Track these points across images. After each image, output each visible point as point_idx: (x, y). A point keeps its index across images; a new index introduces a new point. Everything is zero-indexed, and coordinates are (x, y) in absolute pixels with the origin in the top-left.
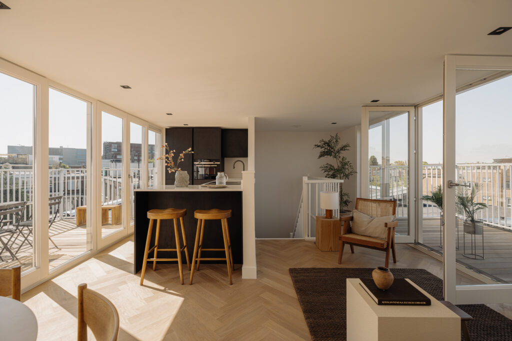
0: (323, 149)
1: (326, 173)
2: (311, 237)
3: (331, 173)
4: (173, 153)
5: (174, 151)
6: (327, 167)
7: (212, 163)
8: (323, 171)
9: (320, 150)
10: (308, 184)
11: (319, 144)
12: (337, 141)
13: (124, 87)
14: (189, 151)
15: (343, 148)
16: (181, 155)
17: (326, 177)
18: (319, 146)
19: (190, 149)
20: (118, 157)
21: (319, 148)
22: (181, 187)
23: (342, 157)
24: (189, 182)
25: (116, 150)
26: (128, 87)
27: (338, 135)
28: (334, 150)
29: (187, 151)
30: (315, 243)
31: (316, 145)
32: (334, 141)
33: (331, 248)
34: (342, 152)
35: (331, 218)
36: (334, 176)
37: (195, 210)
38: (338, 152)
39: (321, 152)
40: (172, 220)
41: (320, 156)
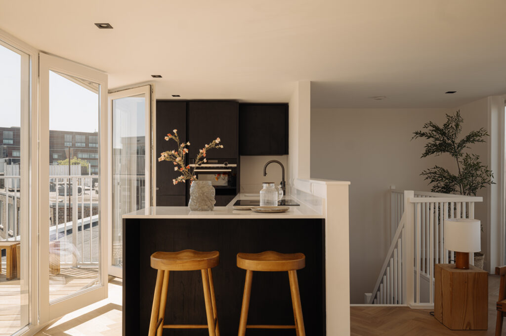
0: (431, 140)
1: (435, 183)
2: (421, 302)
3: (442, 184)
4: (187, 147)
5: (188, 144)
6: (435, 173)
7: (223, 165)
8: (430, 180)
9: (424, 141)
10: (414, 204)
11: (424, 131)
12: (457, 125)
13: (100, 26)
14: (217, 144)
15: (470, 138)
16: (201, 151)
17: (433, 191)
18: (422, 135)
19: (218, 141)
20: (15, 154)
21: (424, 138)
22: (203, 210)
23: (464, 156)
24: (215, 202)
25: (11, 142)
26: (108, 26)
27: (461, 114)
28: (453, 142)
29: (212, 144)
30: (432, 314)
31: (417, 133)
32: (453, 124)
33: (469, 324)
34: (468, 144)
35: (467, 267)
36: (447, 190)
37: (237, 253)
38: (462, 145)
39: (427, 146)
40: (199, 272)
41: (427, 154)
